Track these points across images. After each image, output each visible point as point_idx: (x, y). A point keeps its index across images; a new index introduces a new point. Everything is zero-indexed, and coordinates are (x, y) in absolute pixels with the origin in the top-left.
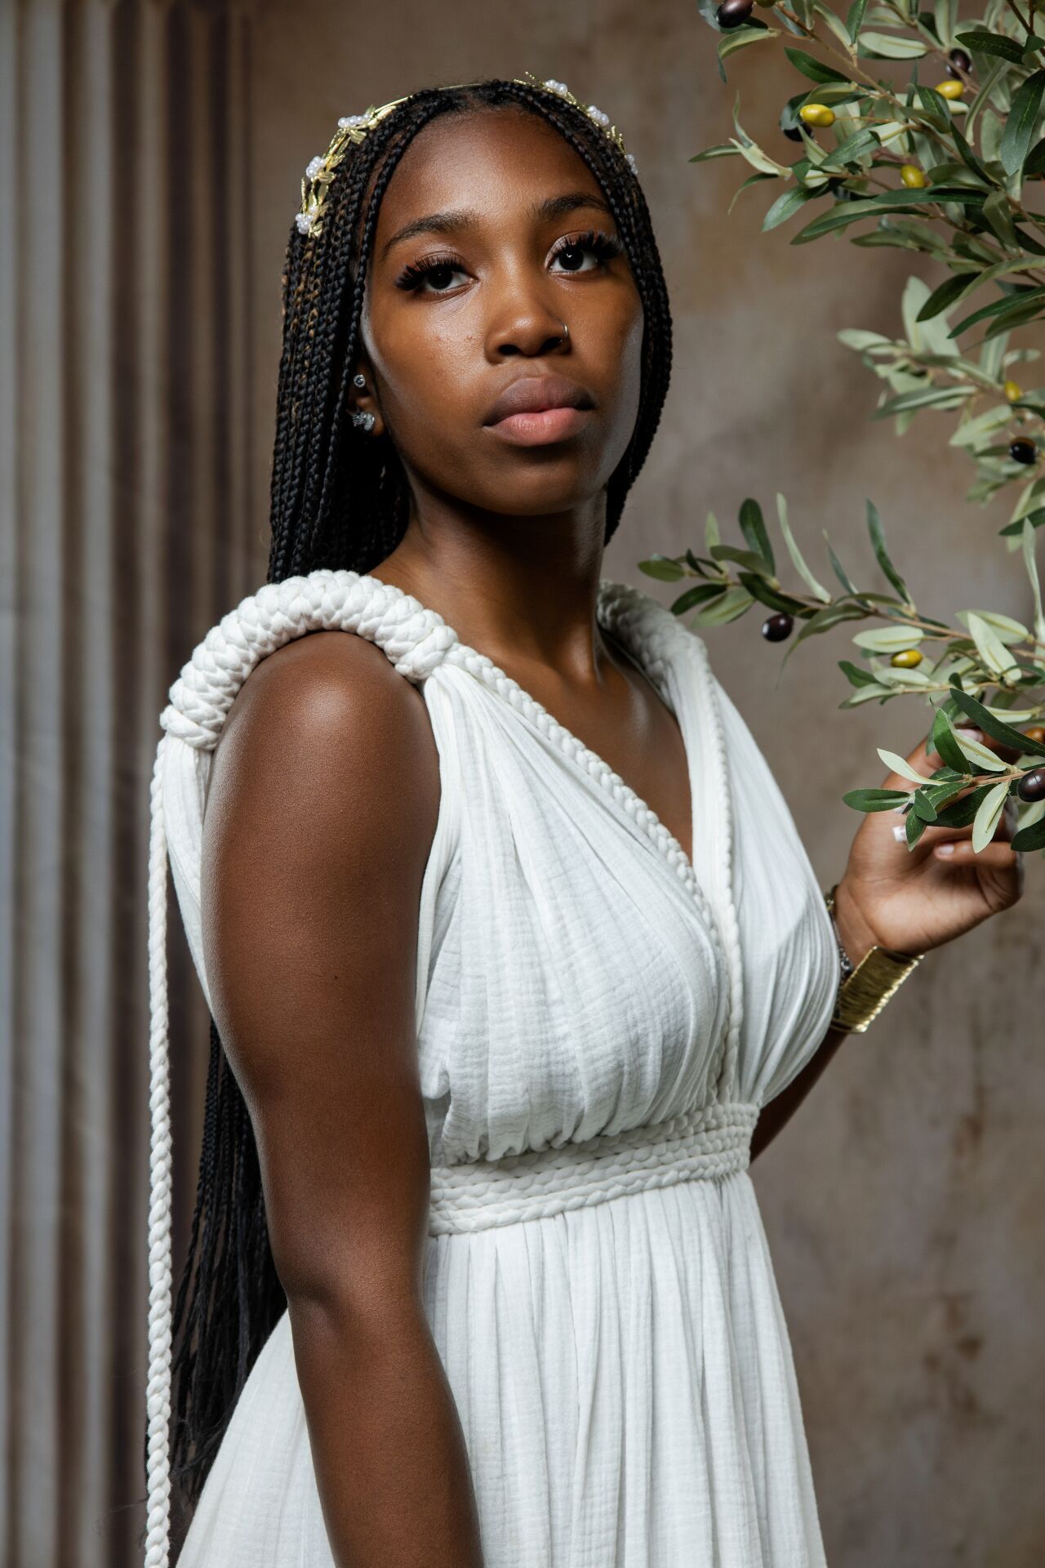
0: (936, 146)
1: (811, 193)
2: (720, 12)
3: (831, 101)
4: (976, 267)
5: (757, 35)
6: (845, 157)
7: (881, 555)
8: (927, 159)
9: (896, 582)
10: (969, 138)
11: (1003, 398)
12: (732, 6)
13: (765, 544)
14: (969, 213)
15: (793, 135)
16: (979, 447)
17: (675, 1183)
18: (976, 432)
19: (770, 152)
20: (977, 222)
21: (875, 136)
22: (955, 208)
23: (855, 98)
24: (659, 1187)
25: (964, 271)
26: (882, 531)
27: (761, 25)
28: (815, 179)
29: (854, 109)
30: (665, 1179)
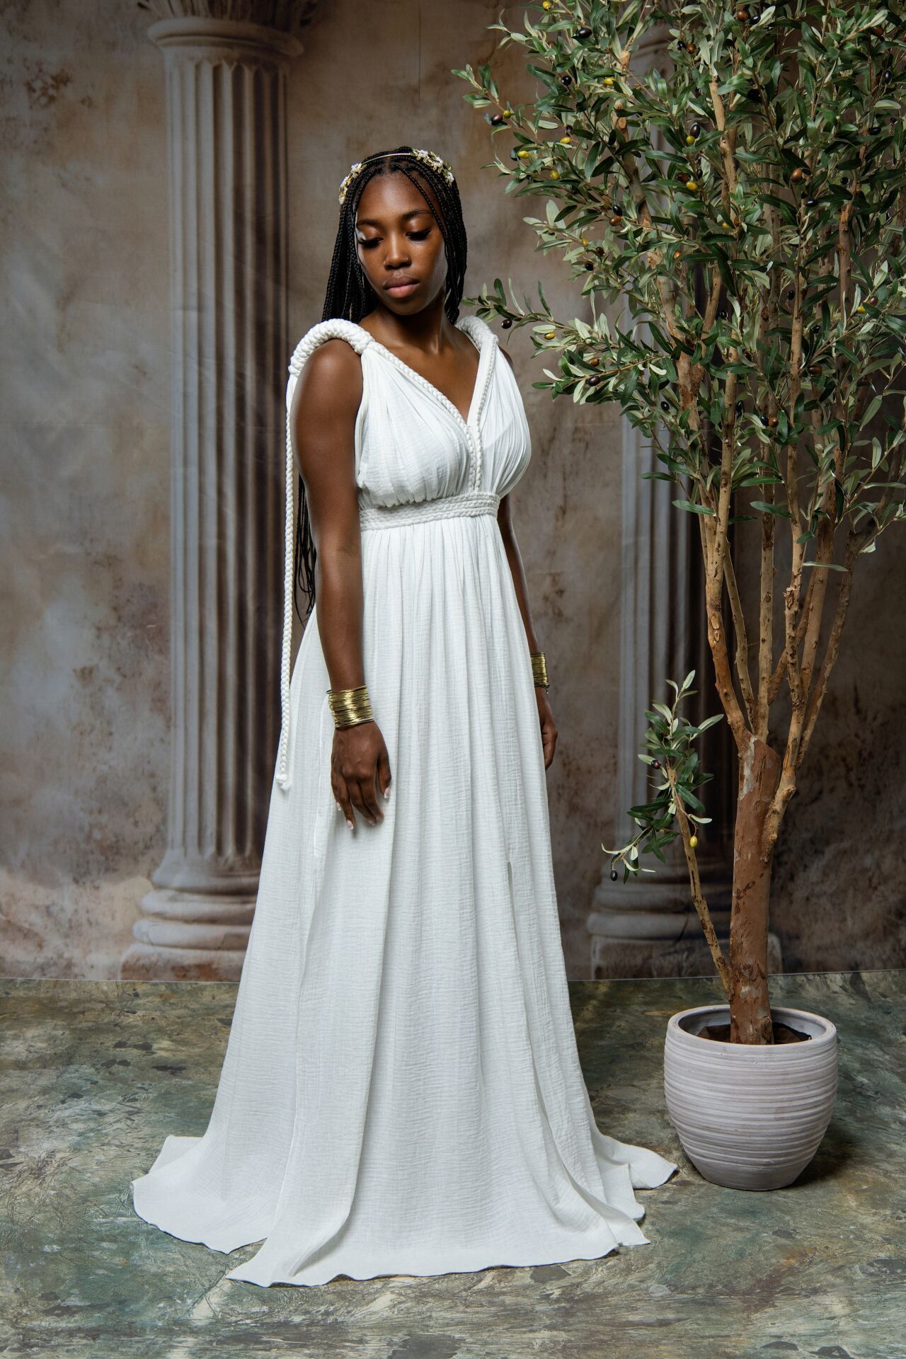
0: (563, 165)
1: (521, 181)
2: (492, 119)
3: (528, 150)
4: (575, 203)
5: (504, 127)
6: (532, 169)
7: (542, 300)
8: (560, 170)
9: (547, 309)
10: (574, 163)
11: (582, 244)
12: (496, 118)
13: (503, 295)
14: (573, 188)
15: (515, 159)
16: (573, 262)
17: (454, 517)
18: (572, 256)
19: (507, 166)
20: (576, 191)
21: (543, 163)
22: (569, 186)
23: (536, 149)
24: (447, 518)
25: (570, 205)
26: (543, 291)
27: (506, 124)
28: (523, 176)
29: (535, 152)
30: (449, 516)
